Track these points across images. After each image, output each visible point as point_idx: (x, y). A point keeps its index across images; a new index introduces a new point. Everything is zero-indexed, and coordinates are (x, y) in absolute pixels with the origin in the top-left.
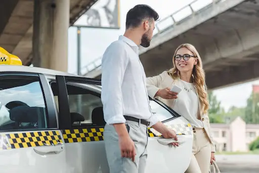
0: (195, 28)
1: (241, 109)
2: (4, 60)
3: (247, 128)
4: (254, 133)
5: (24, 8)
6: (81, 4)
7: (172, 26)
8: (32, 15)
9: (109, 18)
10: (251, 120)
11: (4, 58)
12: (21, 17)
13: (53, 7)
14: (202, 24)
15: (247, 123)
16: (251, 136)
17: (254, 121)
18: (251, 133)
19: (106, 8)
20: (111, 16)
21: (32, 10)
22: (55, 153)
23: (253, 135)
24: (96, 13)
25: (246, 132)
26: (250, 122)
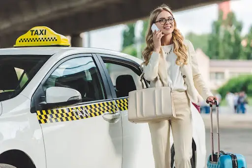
1: (201, 37)
2: (55, 40)
3: (211, 66)
4: (223, 73)
10: (217, 54)
11: (55, 38)
15: (211, 58)
16: (217, 78)
17: (222, 54)
18: (217, 73)
23: (219, 76)
25: (211, 73)
26: (215, 57)
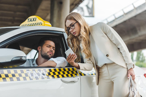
0: (135, 16)
2: (41, 24)
5: (45, 5)
6: (75, 3)
7: (123, 15)
8: (49, 8)
9: (88, 11)
11: (41, 23)
12: (43, 10)
13: (61, 3)
14: (140, 14)
19: (87, 6)
20: (90, 10)
21: (49, 6)
22: (73, 82)
24: (82, 9)
